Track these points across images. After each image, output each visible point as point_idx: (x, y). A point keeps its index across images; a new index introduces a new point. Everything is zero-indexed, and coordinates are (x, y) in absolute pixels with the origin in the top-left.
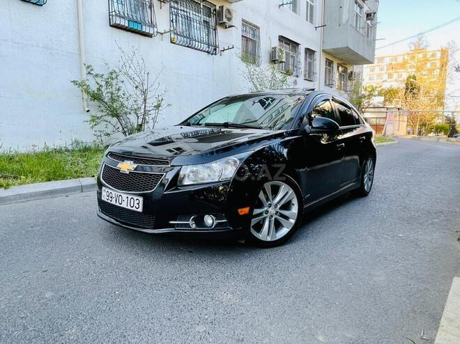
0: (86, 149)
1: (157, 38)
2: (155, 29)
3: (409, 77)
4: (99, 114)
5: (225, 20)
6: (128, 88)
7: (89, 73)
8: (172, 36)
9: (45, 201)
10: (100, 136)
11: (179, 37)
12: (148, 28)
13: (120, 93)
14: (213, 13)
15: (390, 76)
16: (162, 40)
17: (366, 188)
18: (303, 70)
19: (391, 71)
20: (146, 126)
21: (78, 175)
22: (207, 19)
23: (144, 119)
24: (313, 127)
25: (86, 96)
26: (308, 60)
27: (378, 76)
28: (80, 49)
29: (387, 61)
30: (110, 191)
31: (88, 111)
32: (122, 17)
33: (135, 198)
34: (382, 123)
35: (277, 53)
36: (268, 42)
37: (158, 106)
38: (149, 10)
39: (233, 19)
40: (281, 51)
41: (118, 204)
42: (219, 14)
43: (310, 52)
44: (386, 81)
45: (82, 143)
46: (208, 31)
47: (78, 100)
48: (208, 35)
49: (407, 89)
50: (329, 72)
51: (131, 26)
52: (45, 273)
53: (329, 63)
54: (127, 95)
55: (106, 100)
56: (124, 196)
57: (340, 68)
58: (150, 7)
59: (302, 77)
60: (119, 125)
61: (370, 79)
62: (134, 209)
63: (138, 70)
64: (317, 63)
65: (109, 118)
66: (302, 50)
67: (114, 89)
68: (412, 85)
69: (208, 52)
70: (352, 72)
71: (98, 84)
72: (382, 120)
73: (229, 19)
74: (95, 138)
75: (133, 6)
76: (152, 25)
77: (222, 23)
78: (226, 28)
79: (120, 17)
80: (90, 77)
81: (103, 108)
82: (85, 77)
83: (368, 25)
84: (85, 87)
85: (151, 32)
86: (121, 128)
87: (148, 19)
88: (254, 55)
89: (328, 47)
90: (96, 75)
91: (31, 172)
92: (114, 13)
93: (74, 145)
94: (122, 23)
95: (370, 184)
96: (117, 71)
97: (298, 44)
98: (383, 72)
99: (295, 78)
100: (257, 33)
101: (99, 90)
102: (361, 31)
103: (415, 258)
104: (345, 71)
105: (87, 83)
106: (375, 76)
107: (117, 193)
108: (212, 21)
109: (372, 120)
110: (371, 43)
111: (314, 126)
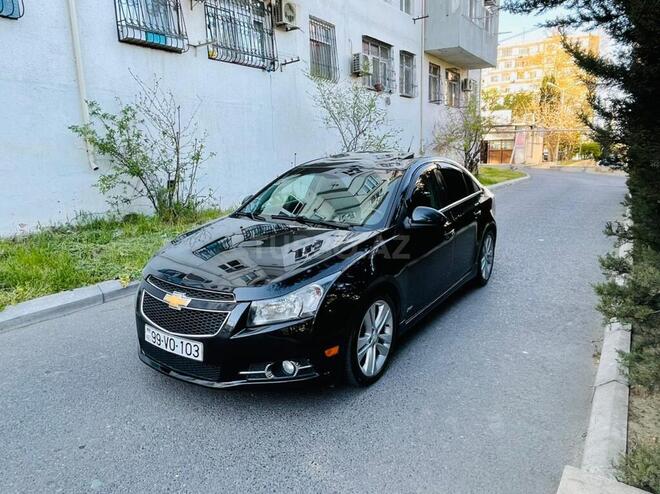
0: (97, 225)
1: (189, 54)
2: (186, 41)
3: (546, 79)
4: (113, 172)
5: (285, 20)
6: (151, 131)
7: (94, 113)
8: (211, 49)
9: (55, 322)
10: (117, 203)
11: (220, 50)
12: (174, 40)
13: (141, 140)
14: (268, 11)
15: (520, 75)
16: (196, 55)
17: (484, 275)
18: (398, 82)
19: (520, 68)
20: (181, 185)
21: (95, 278)
22: (260, 19)
23: (177, 176)
24: (413, 221)
25: (91, 147)
26: (405, 67)
27: (503, 75)
28: (77, 80)
29: (516, 53)
30: (157, 332)
31: (96, 169)
32: (137, 28)
33: (193, 343)
34: (509, 147)
35: (361, 62)
36: (347, 46)
37: (197, 157)
38: (174, 13)
39: (297, 17)
40: (366, 58)
41: (168, 350)
42: (276, 12)
43: (407, 56)
44: (513, 82)
45: (91, 214)
46: (262, 36)
47: (80, 154)
48: (262, 41)
49: (543, 97)
50: (434, 81)
51: (150, 40)
52: (84, 450)
53: (435, 69)
54: (151, 142)
55: (121, 151)
56: (178, 341)
57: (450, 76)
58: (176, 9)
59: (397, 92)
60: (142, 186)
61: (492, 80)
62: (191, 357)
63: (165, 107)
64: (417, 71)
65: (127, 177)
66: (395, 54)
67: (131, 134)
68: (549, 90)
69: (263, 68)
70: (466, 80)
71: (108, 128)
72: (508, 143)
73: (291, 19)
74: (109, 207)
75: (150, 7)
76: (181, 36)
77: (280, 25)
78: (287, 30)
79: (133, 27)
80: (95, 119)
81: (117, 162)
82: (88, 119)
83: (487, 13)
84: (90, 136)
85: (180, 46)
86: (145, 191)
87: (174, 27)
88: (329, 67)
89: (433, 47)
90: (104, 116)
91: (29, 279)
92: (124, 23)
93: (80, 219)
94: (137, 37)
95: (489, 268)
96: (134, 107)
97: (390, 46)
98: (509, 69)
99: (388, 96)
100: (331, 33)
101: (110, 136)
102: (478, 23)
103: (540, 389)
104: (457, 78)
105: (91, 128)
106: (500, 75)
107: (167, 336)
108: (266, 22)
109: (496, 143)
110: (492, 39)
111: (415, 219)
